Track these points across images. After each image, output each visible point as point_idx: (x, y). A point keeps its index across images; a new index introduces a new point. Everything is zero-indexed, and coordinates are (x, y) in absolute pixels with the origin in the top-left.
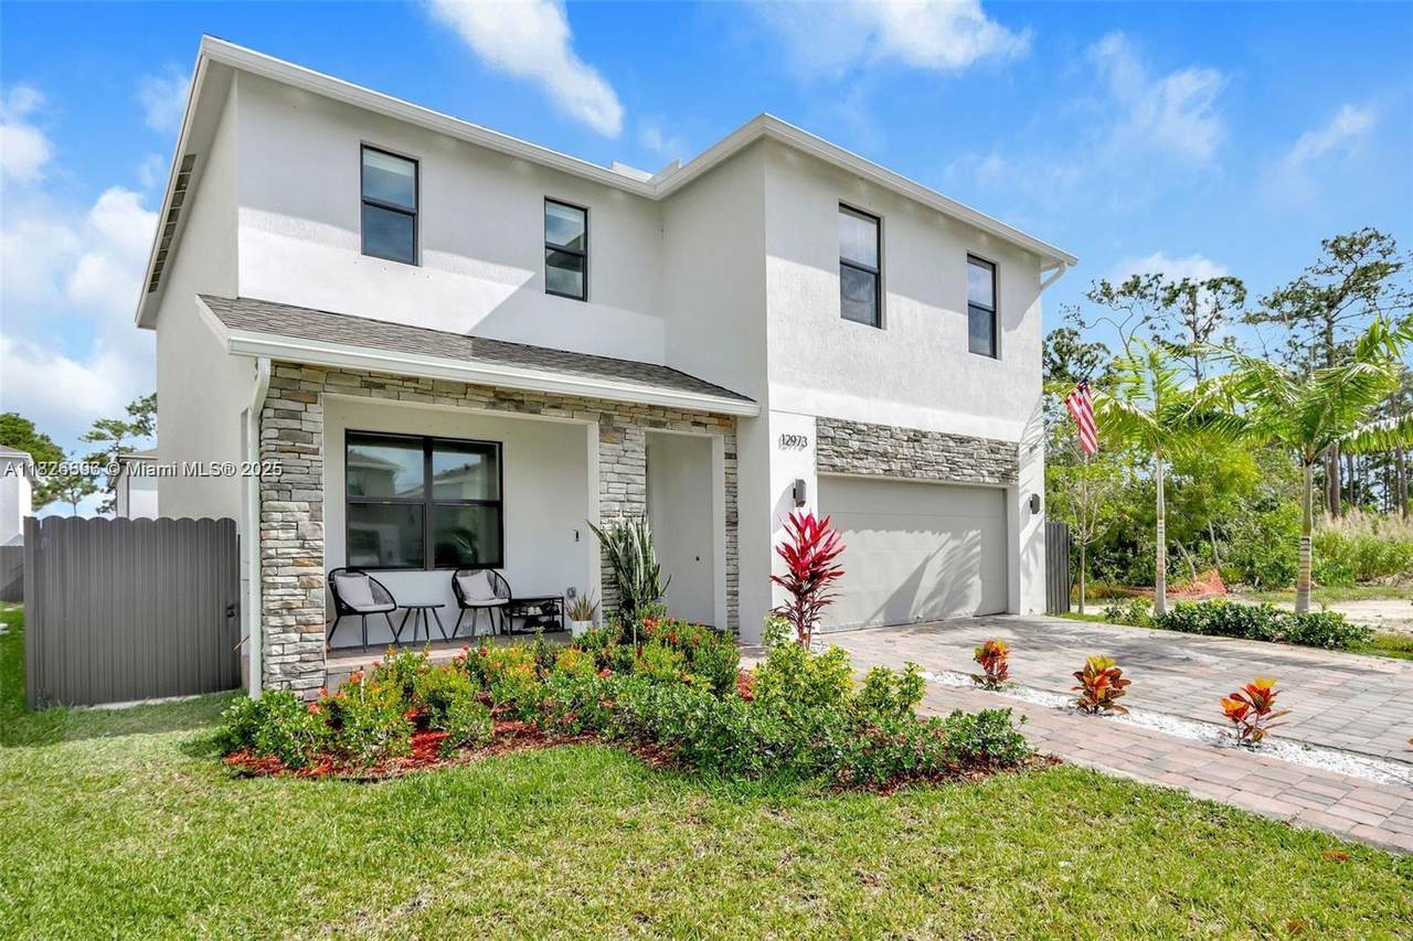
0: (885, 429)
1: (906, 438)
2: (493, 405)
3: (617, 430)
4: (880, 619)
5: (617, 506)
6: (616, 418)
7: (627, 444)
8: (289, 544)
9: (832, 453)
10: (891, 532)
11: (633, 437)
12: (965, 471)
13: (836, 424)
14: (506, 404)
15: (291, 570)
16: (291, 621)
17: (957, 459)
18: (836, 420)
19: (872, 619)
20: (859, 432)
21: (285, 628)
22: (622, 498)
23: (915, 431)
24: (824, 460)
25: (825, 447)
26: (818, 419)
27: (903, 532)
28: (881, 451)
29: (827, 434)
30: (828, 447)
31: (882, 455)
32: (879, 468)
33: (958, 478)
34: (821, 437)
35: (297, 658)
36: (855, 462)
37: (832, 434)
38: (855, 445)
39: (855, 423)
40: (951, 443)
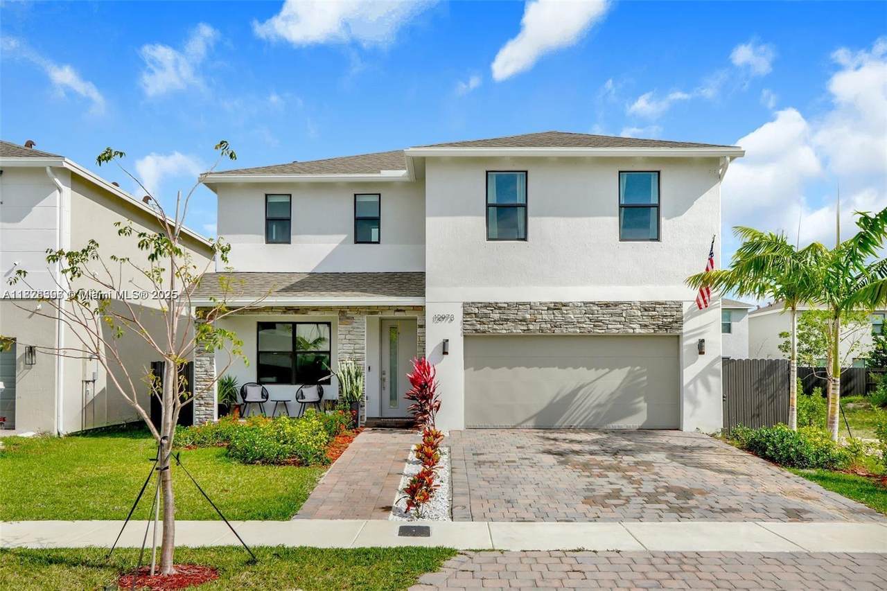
0: (524, 304)
1: (546, 308)
2: (284, 312)
3: (348, 318)
4: (531, 423)
5: (347, 356)
6: (348, 312)
7: (355, 325)
8: (203, 373)
9: (475, 322)
10: (542, 369)
11: (357, 321)
12: (610, 326)
13: (480, 305)
14: (290, 312)
15: (202, 383)
16: (202, 402)
17: (601, 318)
18: (479, 303)
19: (523, 422)
20: (500, 308)
21: (200, 405)
22: (351, 351)
23: (555, 303)
24: (468, 327)
25: (469, 319)
26: (464, 303)
27: (556, 368)
28: (521, 318)
29: (470, 311)
30: (473, 320)
31: (521, 321)
32: (519, 329)
33: (603, 331)
34: (466, 314)
35: (204, 416)
36: (495, 327)
37: (476, 311)
38: (496, 316)
39: (497, 303)
40: (595, 308)
